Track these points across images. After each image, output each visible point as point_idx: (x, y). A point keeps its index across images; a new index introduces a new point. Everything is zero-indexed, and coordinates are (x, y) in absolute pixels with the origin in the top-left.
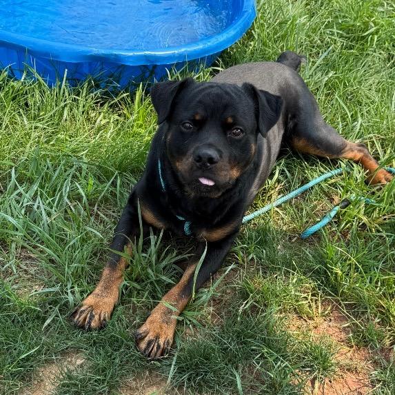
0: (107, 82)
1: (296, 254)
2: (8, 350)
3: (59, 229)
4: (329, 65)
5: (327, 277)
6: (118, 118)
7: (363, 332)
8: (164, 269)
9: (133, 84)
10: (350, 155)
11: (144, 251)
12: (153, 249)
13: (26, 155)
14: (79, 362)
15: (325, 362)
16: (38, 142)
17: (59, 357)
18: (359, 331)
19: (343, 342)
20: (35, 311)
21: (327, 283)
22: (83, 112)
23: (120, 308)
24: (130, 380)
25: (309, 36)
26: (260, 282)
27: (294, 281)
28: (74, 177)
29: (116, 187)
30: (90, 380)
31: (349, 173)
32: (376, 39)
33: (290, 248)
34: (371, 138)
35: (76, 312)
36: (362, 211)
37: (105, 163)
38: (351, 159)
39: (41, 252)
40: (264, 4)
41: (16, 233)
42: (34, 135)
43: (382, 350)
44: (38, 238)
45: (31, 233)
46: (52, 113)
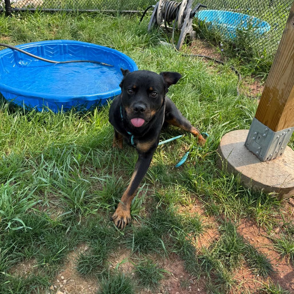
0: (81, 108)
2: (50, 249)
4: (171, 92)
5: (191, 185)
6: (88, 123)
7: (211, 208)
9: (93, 108)
13: (47, 146)
14: (86, 248)
15: (198, 226)
17: (76, 248)
18: (209, 208)
19: (203, 214)
20: (61, 226)
21: (191, 187)
24: (113, 254)
27: (177, 189)
29: (91, 155)
30: (93, 258)
32: (187, 80)
33: (172, 173)
36: (198, 152)
37: (85, 145)
39: (59, 193)
41: (46, 185)
42: (50, 136)
43: (220, 215)
44: (57, 187)
45: (54, 185)
46: (57, 125)
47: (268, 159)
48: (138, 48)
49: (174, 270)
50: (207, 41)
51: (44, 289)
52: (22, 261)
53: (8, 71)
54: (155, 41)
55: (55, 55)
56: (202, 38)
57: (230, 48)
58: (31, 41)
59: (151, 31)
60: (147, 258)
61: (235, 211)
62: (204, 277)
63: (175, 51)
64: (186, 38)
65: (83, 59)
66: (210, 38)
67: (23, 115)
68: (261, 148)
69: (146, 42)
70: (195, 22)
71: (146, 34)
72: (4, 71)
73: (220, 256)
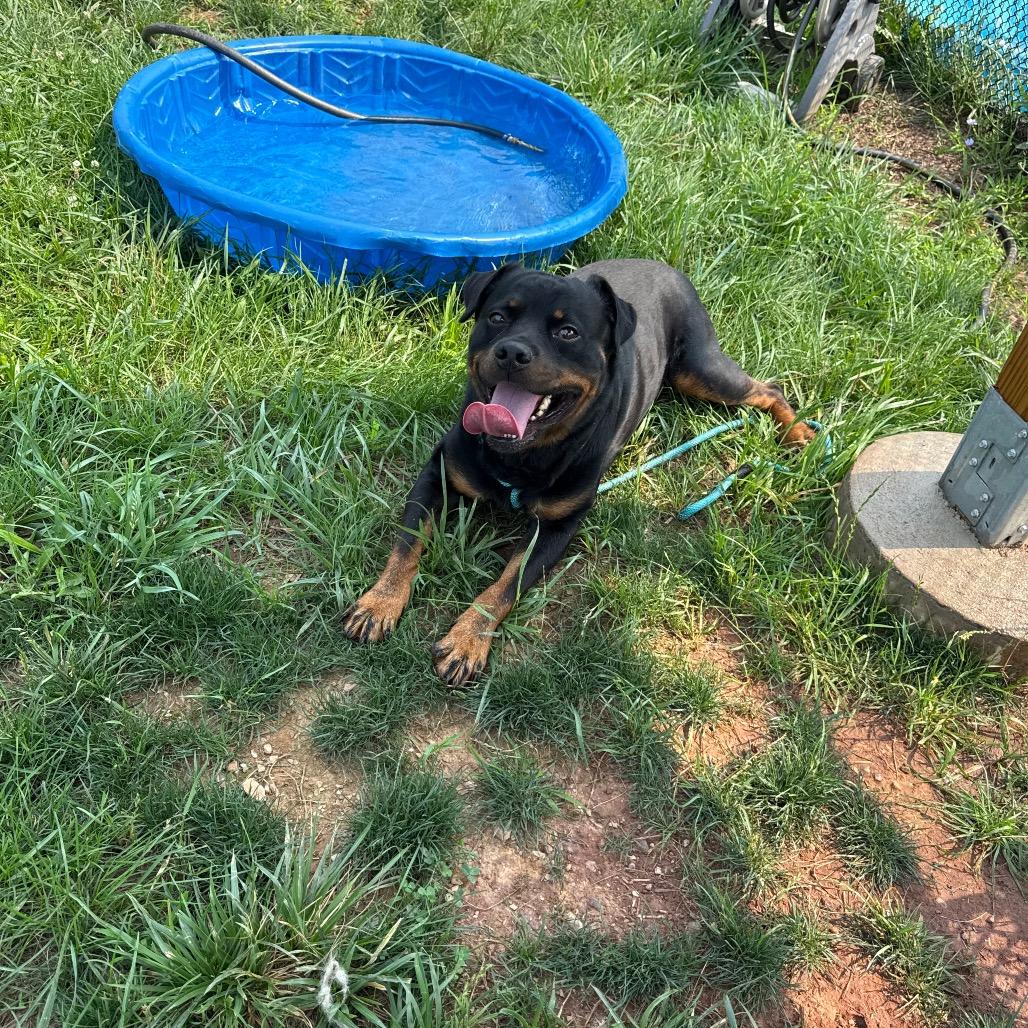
0: (406, 280)
1: (669, 542)
2: (245, 665)
3: (327, 493)
4: (730, 268)
5: (714, 578)
6: (420, 333)
7: (761, 659)
8: (477, 556)
9: (443, 284)
10: (756, 400)
11: (450, 529)
12: (462, 526)
13: (282, 382)
14: (348, 687)
15: (704, 700)
16: (301, 364)
17: (319, 679)
18: (756, 658)
19: (732, 672)
20: (287, 610)
21: (713, 587)
22: (368, 323)
23: (412, 612)
24: (421, 716)
25: (704, 224)
26: (616, 581)
27: (666, 581)
28: (352, 417)
29: (411, 434)
30: (362, 713)
31: (752, 426)
32: (801, 232)
33: (662, 533)
34: (787, 377)
35: (348, 616)
36: (769, 483)
37: (397, 398)
38: (757, 406)
39: (299, 525)
40: (640, 173)
41: (263, 496)
42: (296, 352)
43: (789, 686)
44: (295, 505)
45: (285, 497)
46: (323, 322)
47: (1008, 539)
48: (650, 95)
49: (596, 802)
50: (920, 100)
51: (210, 766)
52: (160, 682)
53: (198, 130)
54: (717, 78)
55: (356, 92)
56: (904, 88)
57: (1006, 139)
58: (283, 34)
59: (711, 39)
60: (520, 750)
61: (845, 684)
62: (686, 842)
63: (789, 122)
64: (838, 78)
65: (448, 117)
66: (934, 92)
67: (223, 273)
68: (991, 500)
69: (684, 77)
70: (892, 21)
71: (691, 49)
72: (186, 125)
73: (750, 797)
